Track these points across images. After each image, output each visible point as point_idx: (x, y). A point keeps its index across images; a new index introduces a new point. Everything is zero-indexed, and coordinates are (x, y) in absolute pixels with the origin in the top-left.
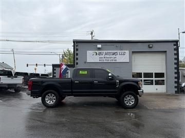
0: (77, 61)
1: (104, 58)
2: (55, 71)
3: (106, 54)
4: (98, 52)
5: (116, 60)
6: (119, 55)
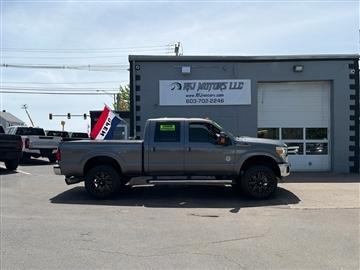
0: (139, 103)
1: (197, 95)
3: (201, 87)
5: (222, 101)
6: (230, 88)
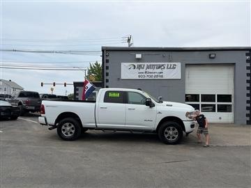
0: (108, 78)
1: (146, 72)
2: (77, 92)
3: (148, 68)
5: (162, 76)
6: (167, 68)
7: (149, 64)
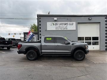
0: (40, 30)
1: (59, 27)
4: (54, 23)
6: (69, 25)
7: (61, 23)
